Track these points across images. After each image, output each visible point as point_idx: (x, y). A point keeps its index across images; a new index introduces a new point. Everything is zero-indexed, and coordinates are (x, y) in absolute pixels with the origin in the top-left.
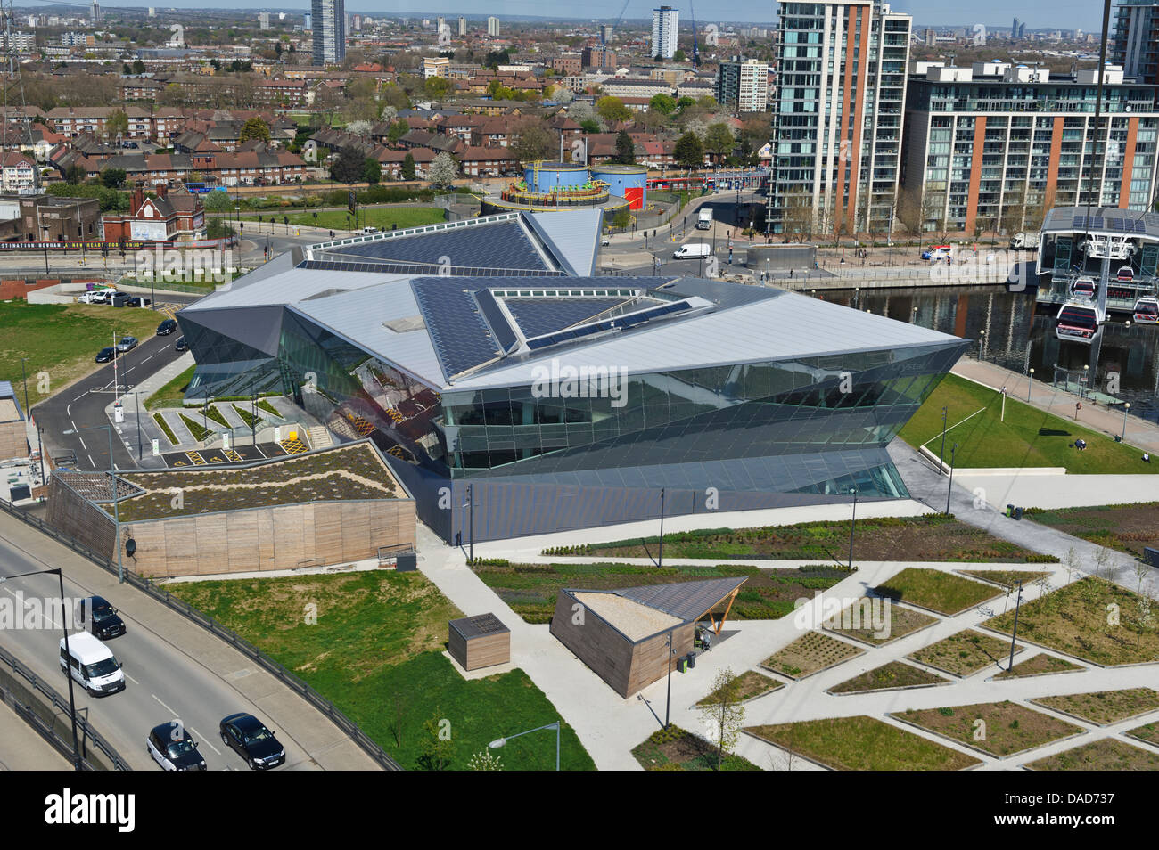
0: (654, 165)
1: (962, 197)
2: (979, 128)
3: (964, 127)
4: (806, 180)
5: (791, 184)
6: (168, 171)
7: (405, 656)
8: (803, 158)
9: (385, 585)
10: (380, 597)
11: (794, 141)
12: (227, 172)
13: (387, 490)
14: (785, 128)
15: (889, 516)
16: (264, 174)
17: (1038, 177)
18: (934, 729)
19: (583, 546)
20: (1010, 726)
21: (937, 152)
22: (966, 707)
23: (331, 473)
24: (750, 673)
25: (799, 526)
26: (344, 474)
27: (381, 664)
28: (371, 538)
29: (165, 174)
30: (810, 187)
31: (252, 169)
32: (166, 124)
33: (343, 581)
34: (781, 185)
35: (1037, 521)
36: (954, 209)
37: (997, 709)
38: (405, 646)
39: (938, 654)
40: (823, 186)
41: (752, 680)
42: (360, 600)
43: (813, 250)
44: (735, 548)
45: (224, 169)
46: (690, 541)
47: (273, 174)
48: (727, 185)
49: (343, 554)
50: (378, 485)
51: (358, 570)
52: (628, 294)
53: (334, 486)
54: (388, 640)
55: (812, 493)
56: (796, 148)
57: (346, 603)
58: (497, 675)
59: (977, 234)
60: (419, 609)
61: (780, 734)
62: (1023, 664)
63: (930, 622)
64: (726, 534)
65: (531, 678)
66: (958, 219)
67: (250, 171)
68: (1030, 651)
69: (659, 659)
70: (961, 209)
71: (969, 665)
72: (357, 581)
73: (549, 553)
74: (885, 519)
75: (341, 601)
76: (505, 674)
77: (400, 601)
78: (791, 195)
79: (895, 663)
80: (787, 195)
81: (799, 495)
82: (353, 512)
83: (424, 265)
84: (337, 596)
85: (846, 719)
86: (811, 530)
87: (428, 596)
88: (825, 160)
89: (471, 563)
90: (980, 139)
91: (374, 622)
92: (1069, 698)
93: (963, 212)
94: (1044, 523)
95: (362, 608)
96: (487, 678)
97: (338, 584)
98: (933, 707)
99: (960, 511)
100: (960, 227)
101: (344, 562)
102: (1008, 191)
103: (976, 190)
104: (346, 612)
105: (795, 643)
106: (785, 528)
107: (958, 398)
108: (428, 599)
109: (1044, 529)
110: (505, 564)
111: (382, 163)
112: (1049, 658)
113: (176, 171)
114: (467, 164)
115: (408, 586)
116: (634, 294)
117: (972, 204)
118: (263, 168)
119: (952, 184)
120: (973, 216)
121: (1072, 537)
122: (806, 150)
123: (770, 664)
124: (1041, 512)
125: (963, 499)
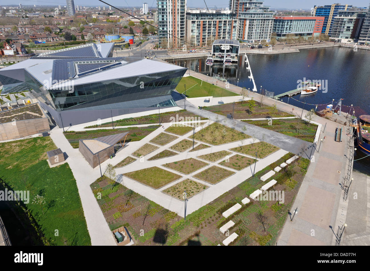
0: (138, 35)
1: (199, 39)
2: (201, 23)
3: (198, 23)
4: (166, 36)
5: (163, 37)
6: (24, 39)
7: (37, 162)
8: (165, 31)
9: (39, 141)
10: (37, 144)
11: (163, 27)
12: (39, 39)
13: (40, 116)
14: (161, 24)
15: (171, 111)
16: (48, 39)
17: (214, 34)
18: (172, 168)
19: (95, 125)
20: (191, 165)
21: (193, 29)
22: (181, 161)
23: (24, 112)
24: (128, 157)
25: (150, 115)
26: (28, 112)
27: (31, 164)
28: (36, 129)
29: (23, 40)
30: (167, 37)
31: (45, 38)
32: (28, 29)
33: (27, 141)
34: (161, 37)
35: (205, 109)
36: (197, 41)
37: (188, 160)
38: (38, 158)
39: (177, 146)
40: (170, 37)
41: (128, 159)
42: (31, 146)
43: (166, 51)
44: (133, 123)
45: (38, 38)
46: (123, 121)
47: (51, 39)
48: (153, 38)
49: (28, 134)
50: (37, 115)
51: (32, 137)
52: (112, 61)
53: (24, 116)
54: (35, 157)
55: (154, 107)
56: (163, 29)
57: (27, 147)
58: (60, 165)
59: (202, 46)
60: (46, 147)
61: (132, 175)
62: (196, 147)
63: (177, 138)
64: (132, 119)
65: (69, 165)
66: (198, 43)
67: (45, 39)
68: (199, 143)
69: (103, 157)
70: (199, 41)
71: (184, 149)
72: (31, 141)
73: (86, 128)
74: (170, 112)
75: (26, 147)
76: (62, 164)
77: (42, 145)
78: (163, 39)
79: (166, 150)
80: (162, 39)
81: (150, 108)
82: (29, 123)
83: (63, 57)
84: (24, 145)
85: (150, 168)
86: (152, 116)
87: (50, 143)
88: (169, 31)
89: (65, 133)
90: (202, 26)
91: (33, 152)
92: (206, 155)
93: (199, 42)
94: (206, 110)
95: (31, 148)
96: (57, 166)
97: (26, 142)
98: (172, 162)
99: (188, 108)
100: (199, 45)
101: (29, 135)
102: (208, 37)
103: (201, 37)
104: (26, 149)
105: (142, 147)
106: (146, 116)
107: (192, 82)
108: (49, 144)
109: (206, 111)
110: (74, 132)
111: (77, 36)
112: (203, 145)
113: (26, 39)
114: (97, 36)
115: (45, 141)
116: (113, 61)
117: (201, 40)
118: (48, 38)
119: (197, 36)
120: (201, 42)
121: (212, 113)
122: (165, 29)
123: (134, 154)
124: (206, 107)
125: (189, 105)
